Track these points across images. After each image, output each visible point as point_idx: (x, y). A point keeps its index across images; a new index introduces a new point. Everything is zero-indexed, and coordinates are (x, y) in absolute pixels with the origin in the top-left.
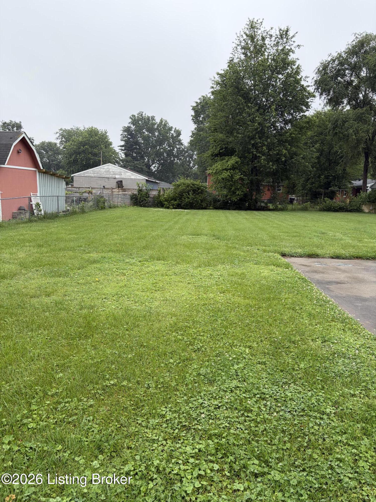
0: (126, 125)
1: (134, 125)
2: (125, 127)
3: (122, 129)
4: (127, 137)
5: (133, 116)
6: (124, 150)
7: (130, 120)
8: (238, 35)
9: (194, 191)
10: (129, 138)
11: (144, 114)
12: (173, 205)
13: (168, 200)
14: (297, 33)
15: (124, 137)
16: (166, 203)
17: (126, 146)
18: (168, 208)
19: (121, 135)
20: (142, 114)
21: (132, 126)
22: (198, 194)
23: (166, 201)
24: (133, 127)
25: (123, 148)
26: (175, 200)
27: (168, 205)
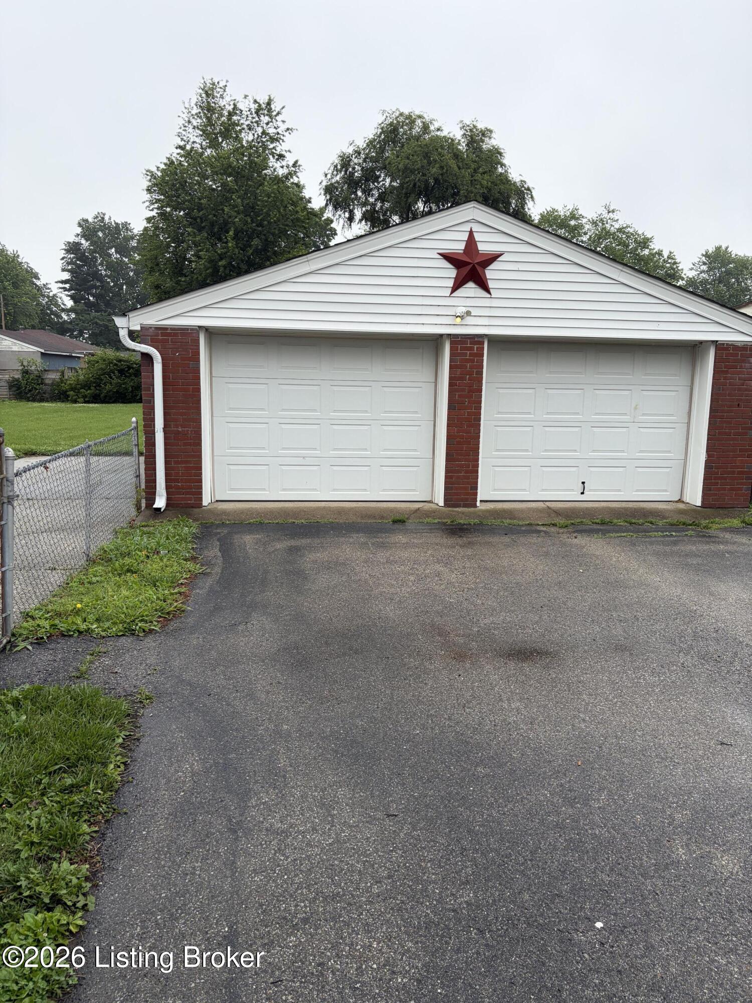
0: (72, 239)
1: (87, 240)
2: (69, 243)
3: (64, 247)
4: (75, 264)
5: (83, 220)
6: (69, 290)
7: (79, 230)
8: (187, 106)
9: (121, 372)
10: (79, 267)
11: (106, 218)
12: (84, 397)
13: (76, 388)
14: (283, 107)
15: (68, 264)
16: (71, 393)
17: (72, 281)
18: (75, 402)
19: (63, 259)
20: (103, 218)
21: (83, 241)
22: (129, 377)
23: (72, 389)
24: (85, 244)
25: (67, 286)
26: (89, 389)
27: (75, 397)
